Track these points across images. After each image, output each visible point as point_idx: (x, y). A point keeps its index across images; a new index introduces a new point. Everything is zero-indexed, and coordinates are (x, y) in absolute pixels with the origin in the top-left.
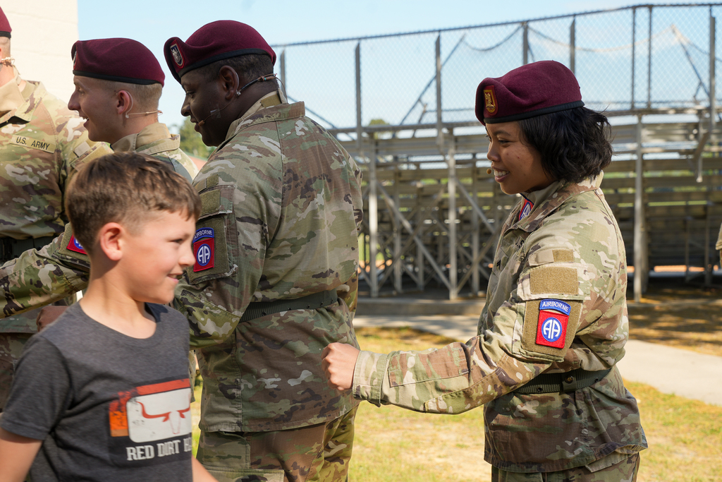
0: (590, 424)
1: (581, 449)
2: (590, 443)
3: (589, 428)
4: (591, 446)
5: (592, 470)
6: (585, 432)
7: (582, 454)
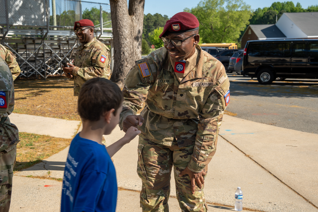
0: (5, 135)
1: (3, 144)
2: (6, 141)
3: (5, 136)
4: (6, 143)
5: (8, 151)
6: (4, 138)
7: (4, 146)
